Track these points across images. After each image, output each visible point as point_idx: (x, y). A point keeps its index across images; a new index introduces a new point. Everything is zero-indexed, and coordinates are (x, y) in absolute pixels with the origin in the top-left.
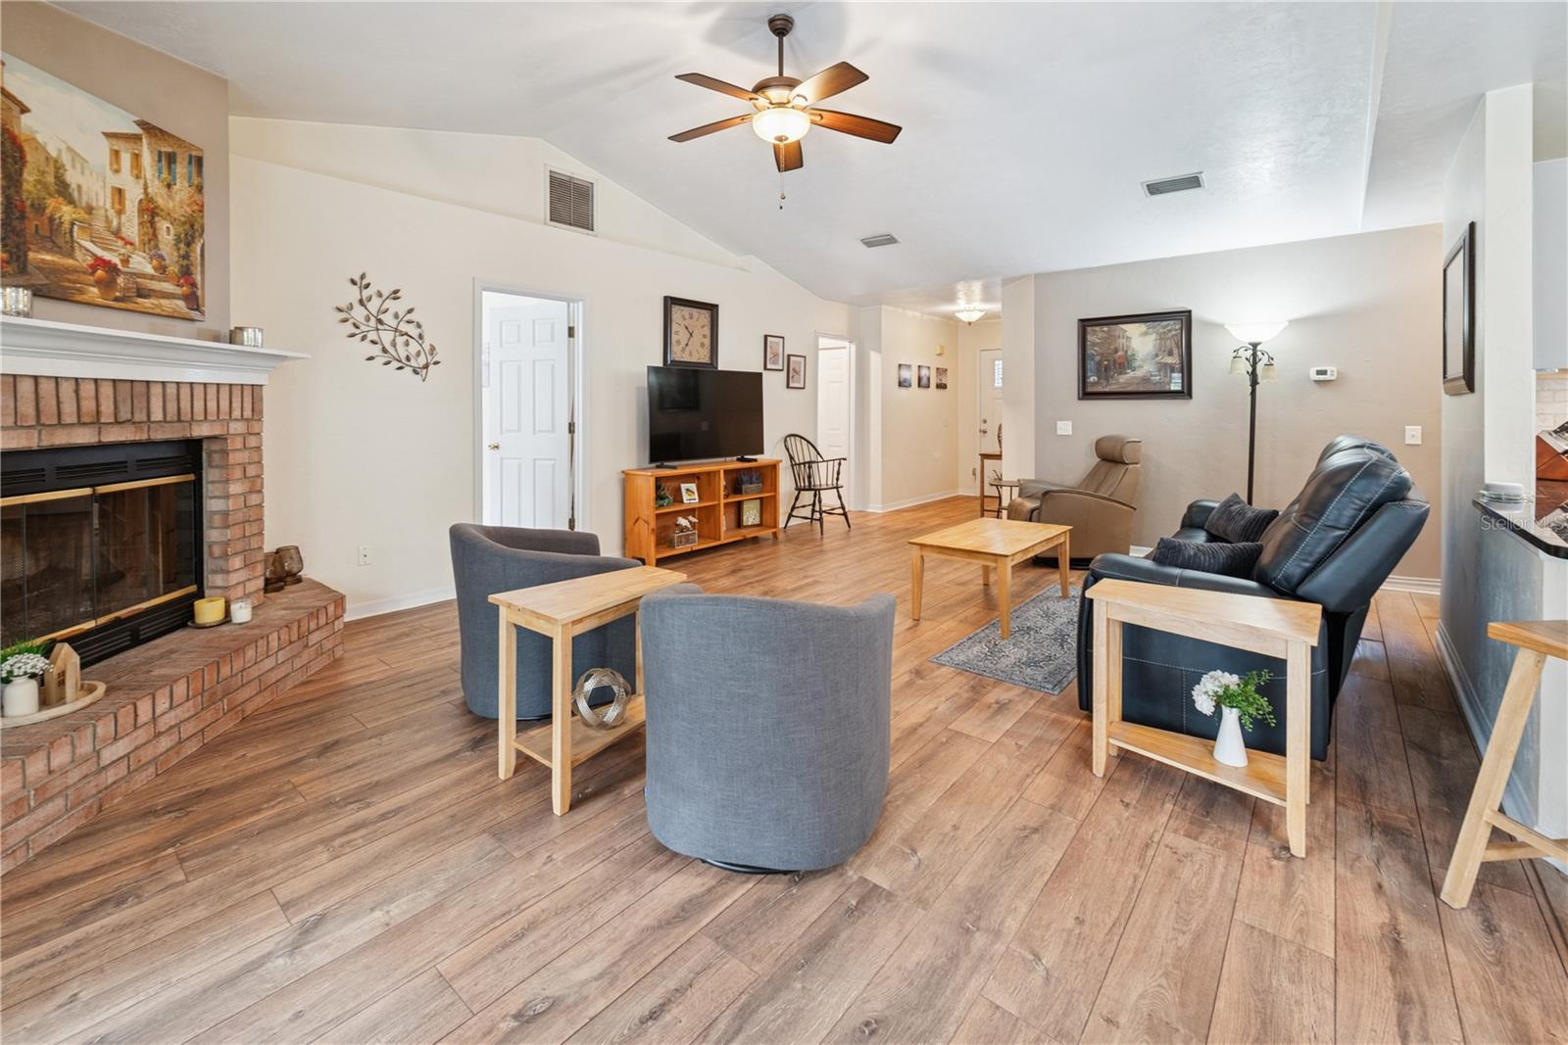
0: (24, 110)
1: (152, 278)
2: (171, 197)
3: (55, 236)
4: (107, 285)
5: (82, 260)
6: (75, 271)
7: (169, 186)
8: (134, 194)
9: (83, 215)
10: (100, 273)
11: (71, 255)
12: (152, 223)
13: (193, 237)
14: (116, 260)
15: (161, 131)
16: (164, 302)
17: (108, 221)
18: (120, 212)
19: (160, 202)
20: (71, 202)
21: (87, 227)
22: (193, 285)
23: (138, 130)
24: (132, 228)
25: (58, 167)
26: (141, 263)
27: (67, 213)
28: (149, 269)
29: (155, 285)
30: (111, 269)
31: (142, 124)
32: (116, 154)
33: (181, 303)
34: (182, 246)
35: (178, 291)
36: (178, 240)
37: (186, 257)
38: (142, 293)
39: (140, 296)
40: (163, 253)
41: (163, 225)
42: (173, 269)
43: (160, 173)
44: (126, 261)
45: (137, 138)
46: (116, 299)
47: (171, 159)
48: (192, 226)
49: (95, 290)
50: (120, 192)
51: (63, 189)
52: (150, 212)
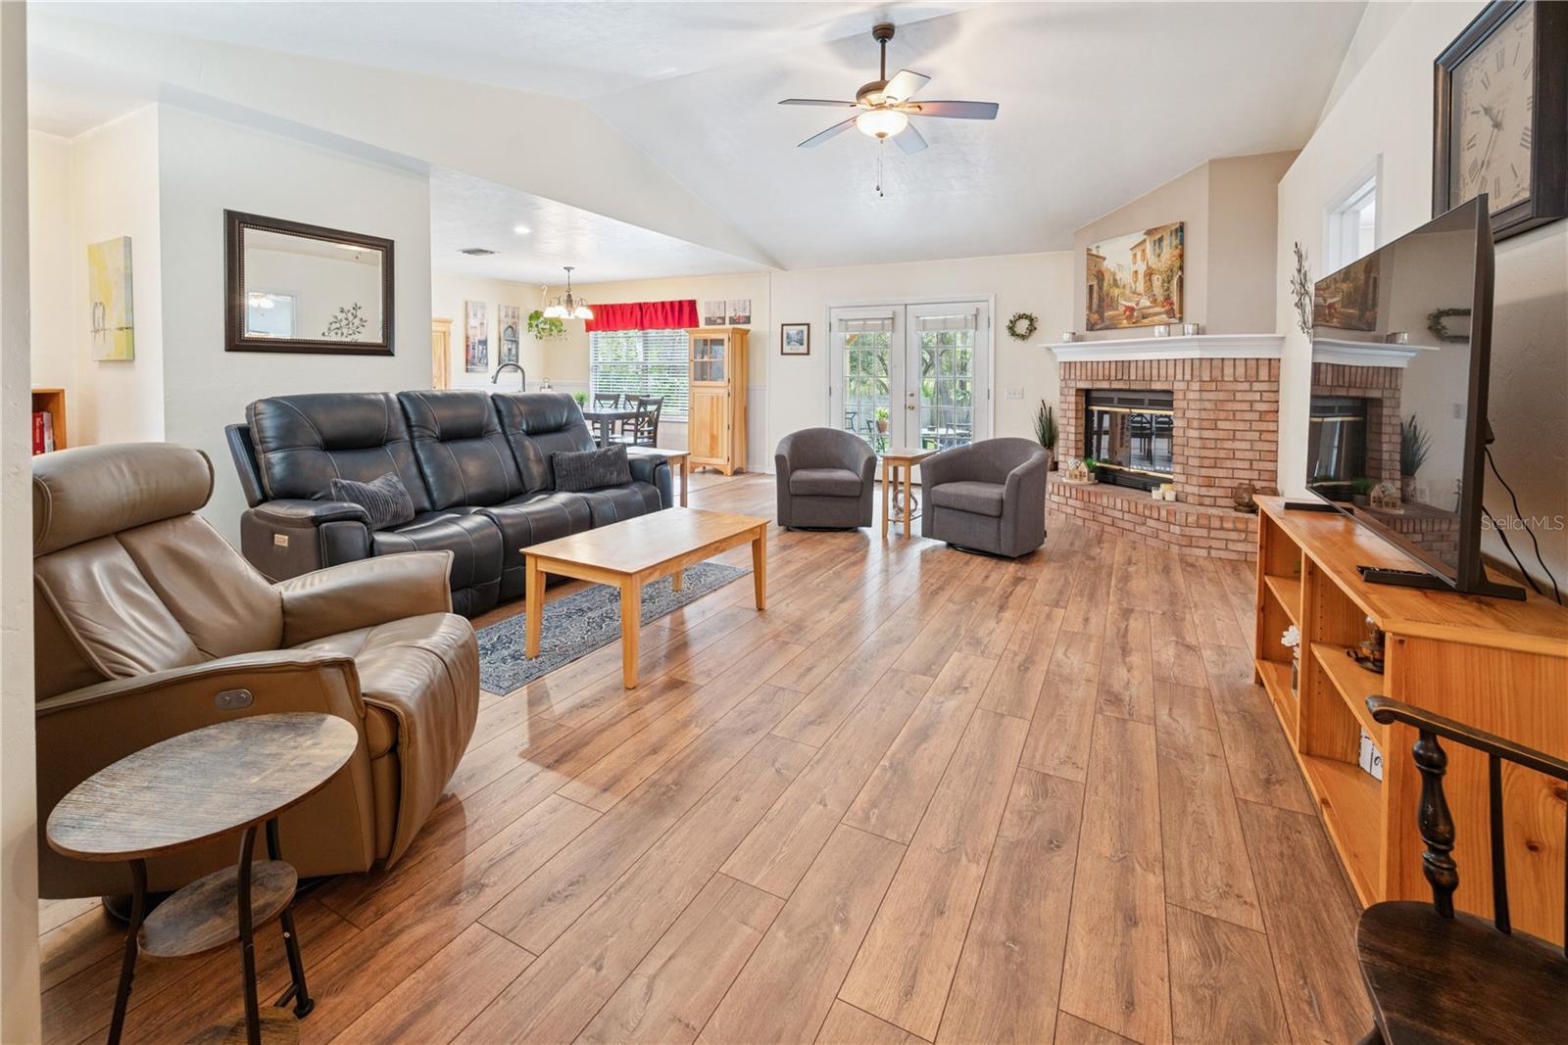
0: (1104, 259)
1: (1150, 307)
2: (1160, 261)
3: (1113, 304)
4: (1129, 318)
5: (1121, 309)
6: (1118, 315)
7: (1159, 256)
8: (1142, 268)
9: (1122, 290)
10: (1128, 313)
11: (1117, 309)
12: (1150, 280)
13: (1172, 277)
14: (1133, 305)
15: (1155, 229)
16: (1155, 318)
17: (1131, 287)
18: (1135, 282)
19: (1154, 267)
20: (1118, 287)
21: (1123, 294)
22: (1172, 304)
23: (1145, 236)
24: (1141, 287)
25: (1114, 274)
26: (1145, 302)
27: (1116, 292)
28: (1148, 304)
29: (1151, 311)
30: (1132, 309)
31: (1145, 234)
32: (1135, 255)
33: (1164, 316)
34: (1166, 285)
35: (1163, 310)
36: (1164, 281)
37: (1168, 289)
38: (1144, 317)
39: (1143, 318)
40: (1155, 292)
41: (1155, 278)
42: (1160, 298)
43: (1155, 250)
44: (1137, 304)
45: (1145, 240)
46: (1134, 323)
47: (1161, 240)
48: (1171, 271)
49: (1125, 321)
50: (1136, 272)
51: (1115, 284)
52: (1149, 274)
